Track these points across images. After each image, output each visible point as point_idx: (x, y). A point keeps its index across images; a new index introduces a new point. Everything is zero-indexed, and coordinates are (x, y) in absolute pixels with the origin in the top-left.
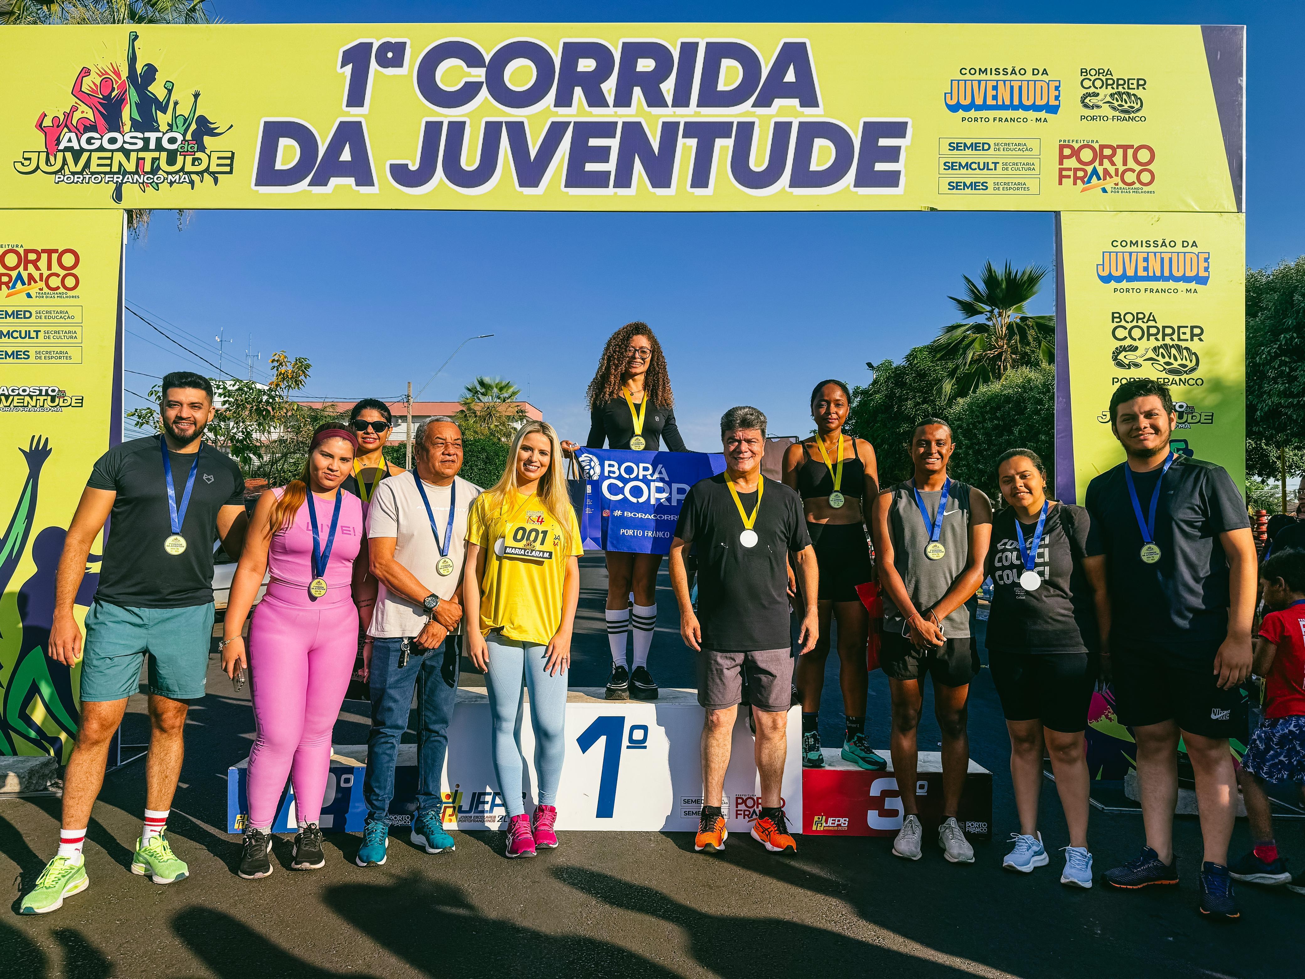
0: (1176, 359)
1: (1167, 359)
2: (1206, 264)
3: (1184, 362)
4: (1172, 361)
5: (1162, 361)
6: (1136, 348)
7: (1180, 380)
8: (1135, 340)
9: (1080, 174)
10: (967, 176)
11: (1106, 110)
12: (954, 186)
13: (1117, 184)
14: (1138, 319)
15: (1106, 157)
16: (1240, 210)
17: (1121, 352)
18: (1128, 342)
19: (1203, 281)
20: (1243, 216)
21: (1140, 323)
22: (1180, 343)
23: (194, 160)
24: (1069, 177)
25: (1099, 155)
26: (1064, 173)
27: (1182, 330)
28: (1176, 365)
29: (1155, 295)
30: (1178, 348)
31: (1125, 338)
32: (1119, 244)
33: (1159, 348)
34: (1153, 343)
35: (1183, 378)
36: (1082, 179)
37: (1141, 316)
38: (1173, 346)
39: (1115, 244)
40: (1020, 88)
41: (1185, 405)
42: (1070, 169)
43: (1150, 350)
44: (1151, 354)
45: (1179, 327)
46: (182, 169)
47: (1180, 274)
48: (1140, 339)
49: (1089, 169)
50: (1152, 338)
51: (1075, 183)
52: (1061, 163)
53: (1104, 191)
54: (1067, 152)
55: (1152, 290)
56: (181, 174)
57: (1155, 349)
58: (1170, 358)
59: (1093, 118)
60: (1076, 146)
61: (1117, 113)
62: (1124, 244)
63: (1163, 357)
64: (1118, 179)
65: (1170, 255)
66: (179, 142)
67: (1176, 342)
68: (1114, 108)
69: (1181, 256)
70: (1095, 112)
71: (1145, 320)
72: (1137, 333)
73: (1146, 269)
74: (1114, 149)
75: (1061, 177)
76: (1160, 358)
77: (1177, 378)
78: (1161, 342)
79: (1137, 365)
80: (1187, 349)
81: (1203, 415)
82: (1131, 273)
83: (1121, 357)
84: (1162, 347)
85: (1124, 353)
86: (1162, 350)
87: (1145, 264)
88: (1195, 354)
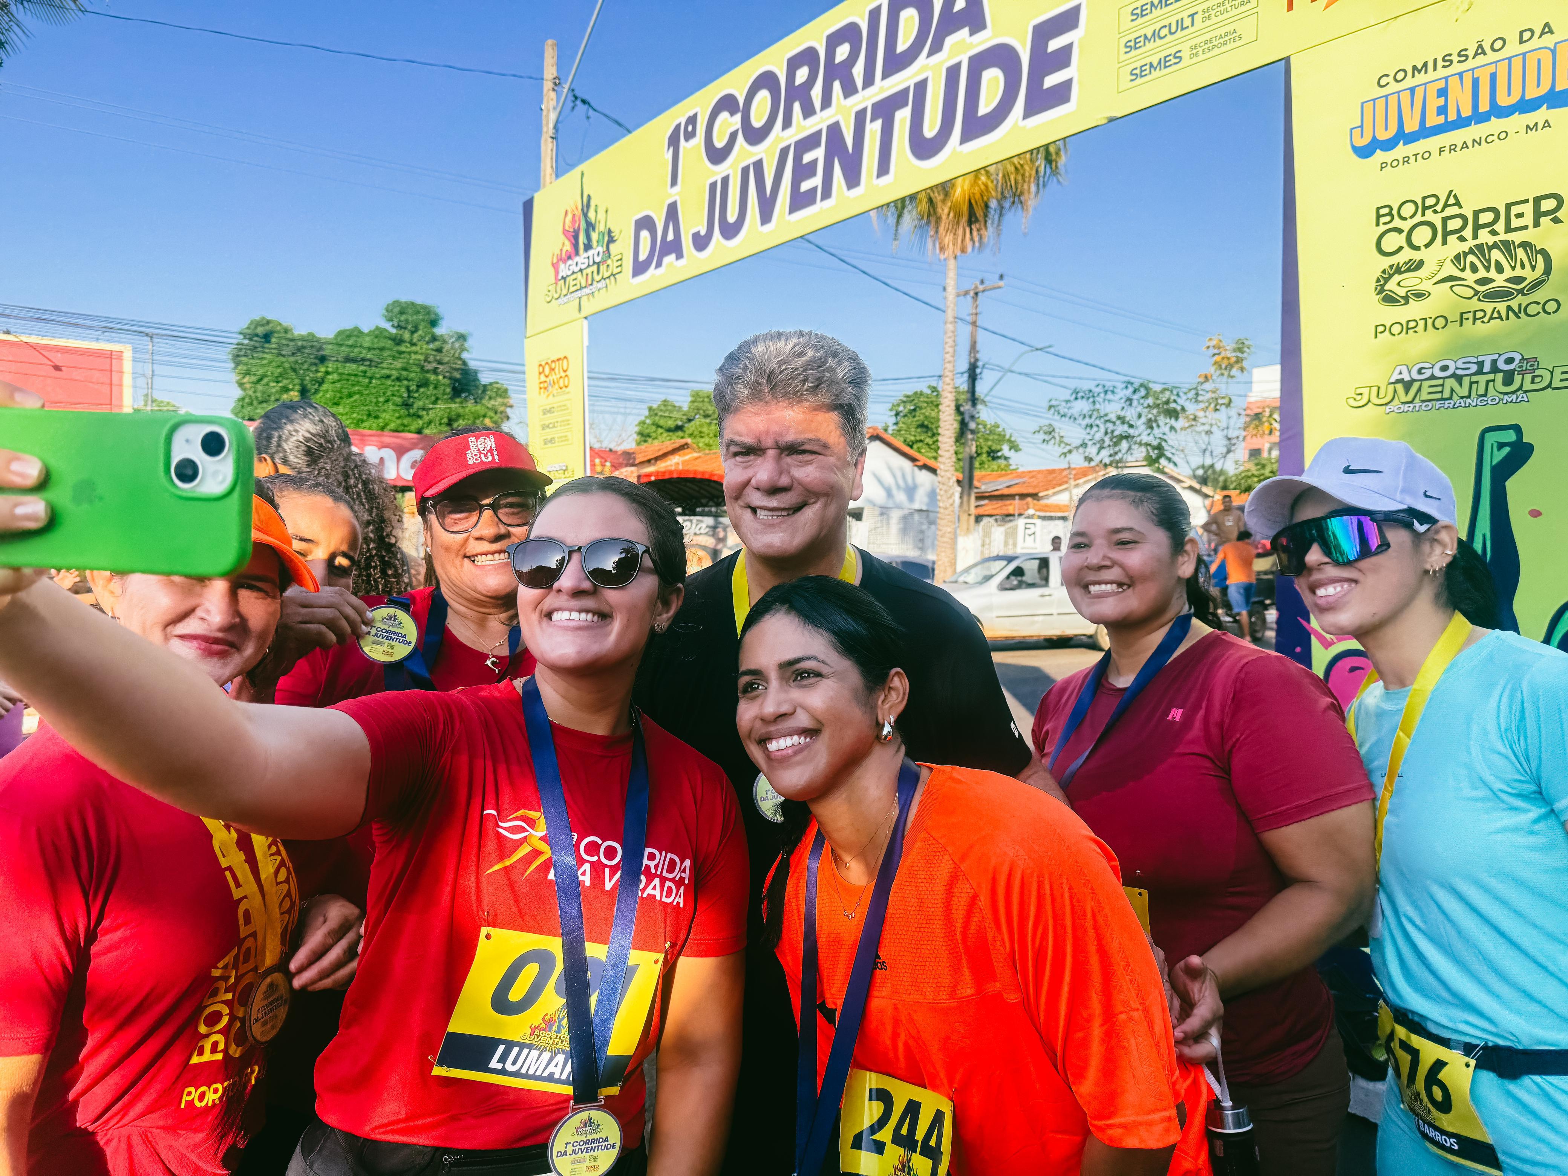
0: (1500, 269)
1: (1482, 273)
3: (1519, 272)
4: (1493, 274)
5: (1470, 277)
6: (1420, 264)
7: (1509, 308)
8: (1417, 248)
10: (1152, 52)
12: (1137, 74)
14: (1425, 208)
17: (1391, 276)
18: (1407, 254)
21: (1430, 216)
22: (1510, 237)
27: (1515, 210)
28: (1500, 281)
29: (1460, 154)
30: (1507, 247)
31: (1401, 248)
32: (1390, 79)
33: (1466, 254)
34: (1455, 246)
35: (1514, 304)
37: (1430, 202)
38: (1495, 245)
39: (1383, 82)
41: (1518, 358)
43: (1448, 262)
44: (1450, 270)
45: (1508, 206)
48: (1428, 246)
50: (1452, 239)
55: (1453, 148)
58: (1488, 269)
62: (1401, 75)
63: (1474, 269)
65: (1492, 69)
67: (1503, 236)
69: (1517, 63)
71: (1439, 208)
72: (1422, 235)
76: (1465, 273)
77: (1502, 307)
78: (1471, 243)
79: (1420, 295)
80: (1525, 245)
81: (1557, 371)
82: (1411, 125)
83: (1391, 285)
84: (1471, 251)
85: (1397, 278)
86: (1471, 258)
87: (1441, 101)
88: (1543, 252)
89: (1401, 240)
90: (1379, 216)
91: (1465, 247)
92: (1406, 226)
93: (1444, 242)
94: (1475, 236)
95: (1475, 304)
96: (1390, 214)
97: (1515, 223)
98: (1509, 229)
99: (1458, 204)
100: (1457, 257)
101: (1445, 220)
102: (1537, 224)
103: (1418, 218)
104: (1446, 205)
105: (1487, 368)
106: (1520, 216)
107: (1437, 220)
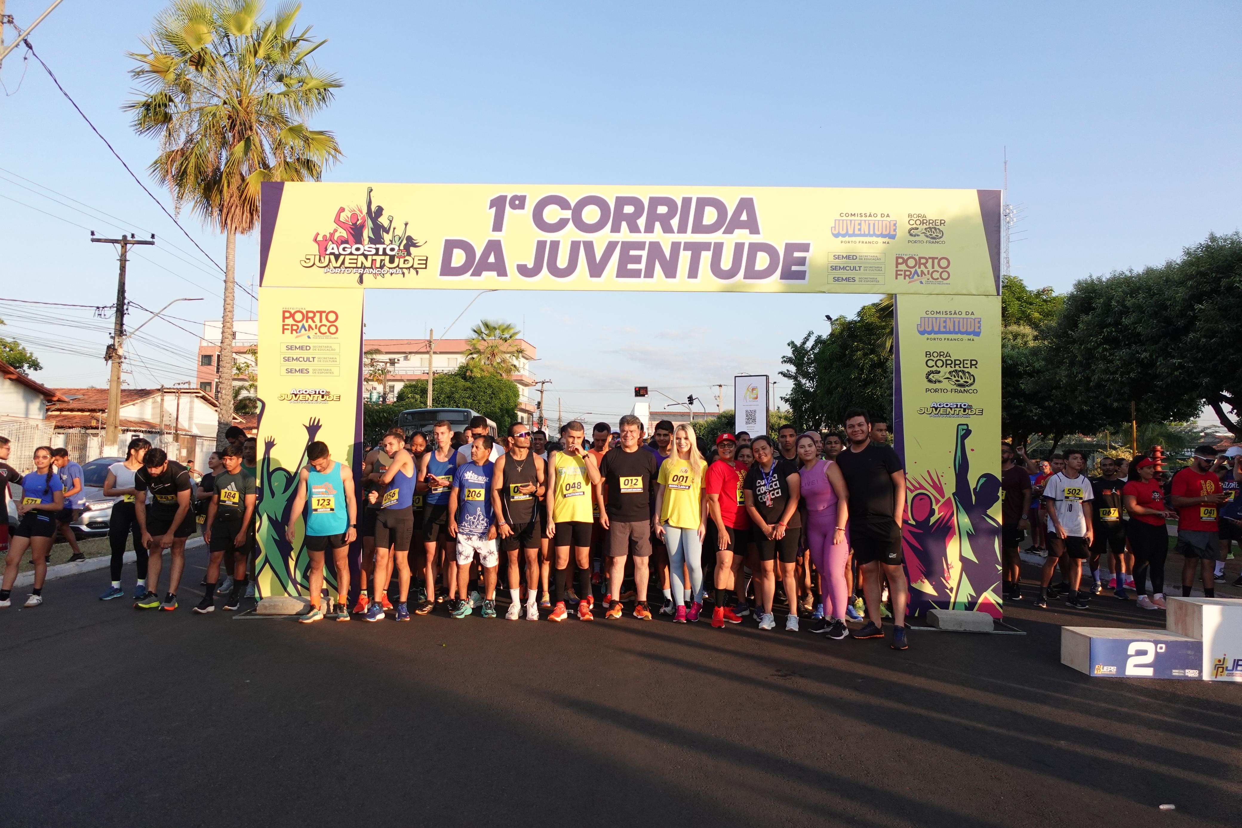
0: (962, 378)
1: (957, 378)
2: (979, 325)
3: (966, 380)
4: (960, 379)
5: (954, 379)
6: (939, 372)
7: (964, 390)
8: (938, 367)
9: (908, 273)
10: (842, 274)
11: (922, 237)
12: (836, 279)
13: (928, 279)
14: (940, 355)
15: (923, 264)
16: (998, 295)
17: (930, 374)
18: (935, 368)
19: (978, 334)
20: (1000, 298)
21: (942, 358)
22: (964, 369)
23: (405, 261)
24: (901, 275)
25: (918, 263)
26: (899, 273)
27: (965, 362)
28: (962, 382)
29: (950, 342)
30: (963, 372)
31: (933, 366)
33: (952, 372)
34: (949, 369)
35: (966, 389)
36: (909, 276)
37: (942, 354)
38: (960, 371)
39: (927, 313)
40: (874, 224)
41: (967, 405)
42: (902, 271)
43: (947, 373)
44: (948, 375)
45: (964, 360)
46: (398, 266)
47: (964, 330)
48: (941, 367)
49: (913, 270)
50: (948, 366)
51: (905, 278)
52: (897, 267)
53: (921, 283)
54: (900, 261)
55: (948, 339)
56: (397, 268)
57: (950, 373)
59: (915, 242)
60: (906, 257)
61: (929, 239)
62: (932, 313)
63: (955, 377)
64: (929, 276)
65: (958, 319)
66: (396, 250)
67: (962, 369)
68: (927, 236)
69: (965, 320)
70: (916, 238)
71: (944, 356)
72: (940, 363)
73: (945, 327)
74: (927, 260)
75: (897, 275)
76: (953, 378)
77: (962, 389)
78: (953, 369)
79: (940, 382)
80: (968, 372)
81: (977, 410)
82: (936, 329)
83: (931, 377)
84: (954, 371)
85: (932, 375)
86: (954, 373)
87: (944, 324)
88: (973, 375)
89: (933, 363)
90: (926, 354)
91: (952, 369)
92: (935, 359)
93: (946, 367)
94: (955, 367)
95: (955, 387)
96: (930, 354)
97: (966, 366)
98: (964, 367)
99: (950, 356)
100: (950, 372)
101: (946, 360)
102: (971, 367)
103: (938, 358)
104: (946, 356)
105: (959, 406)
106: (967, 364)
107: (944, 360)
